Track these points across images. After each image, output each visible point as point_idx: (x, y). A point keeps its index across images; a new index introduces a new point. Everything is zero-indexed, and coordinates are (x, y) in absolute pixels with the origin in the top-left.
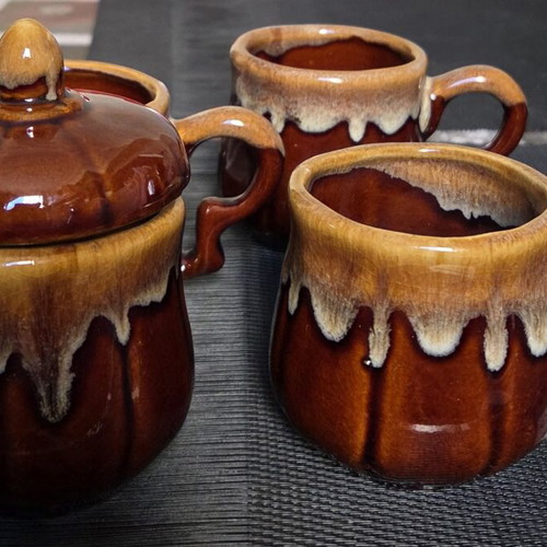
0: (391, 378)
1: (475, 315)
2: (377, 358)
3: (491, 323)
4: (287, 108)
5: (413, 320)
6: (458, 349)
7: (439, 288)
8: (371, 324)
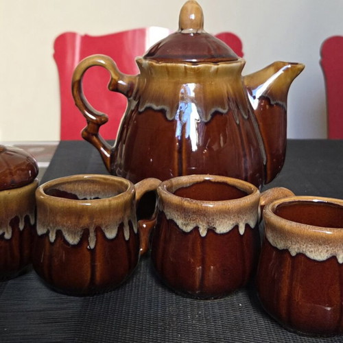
0: (98, 251)
1: (120, 222)
2: (92, 246)
3: (125, 224)
4: (208, 223)
5: (103, 229)
6: (117, 235)
7: (110, 215)
8: (89, 234)
